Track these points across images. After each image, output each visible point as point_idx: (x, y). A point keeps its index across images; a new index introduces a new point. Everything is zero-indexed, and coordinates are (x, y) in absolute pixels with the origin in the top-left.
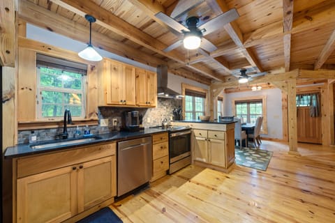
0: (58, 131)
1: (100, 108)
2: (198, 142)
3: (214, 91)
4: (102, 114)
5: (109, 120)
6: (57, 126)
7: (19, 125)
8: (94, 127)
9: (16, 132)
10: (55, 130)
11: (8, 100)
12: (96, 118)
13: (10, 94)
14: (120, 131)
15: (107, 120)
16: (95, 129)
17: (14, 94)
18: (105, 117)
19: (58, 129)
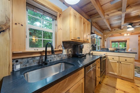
0: (40, 58)
1: (63, 42)
2: (111, 63)
3: (105, 36)
4: (64, 46)
5: (67, 50)
6: (40, 55)
7: (14, 54)
8: (60, 55)
9: (11, 61)
10: (39, 57)
11: (3, 31)
12: (61, 49)
13: (5, 25)
14: (72, 57)
15: (66, 50)
16: (60, 56)
17: (9, 26)
18: (65, 48)
19: (41, 57)
